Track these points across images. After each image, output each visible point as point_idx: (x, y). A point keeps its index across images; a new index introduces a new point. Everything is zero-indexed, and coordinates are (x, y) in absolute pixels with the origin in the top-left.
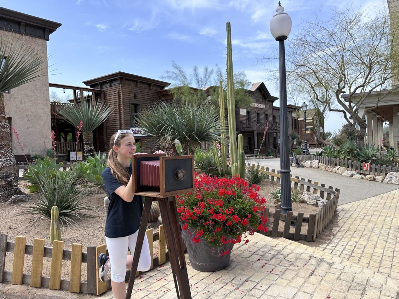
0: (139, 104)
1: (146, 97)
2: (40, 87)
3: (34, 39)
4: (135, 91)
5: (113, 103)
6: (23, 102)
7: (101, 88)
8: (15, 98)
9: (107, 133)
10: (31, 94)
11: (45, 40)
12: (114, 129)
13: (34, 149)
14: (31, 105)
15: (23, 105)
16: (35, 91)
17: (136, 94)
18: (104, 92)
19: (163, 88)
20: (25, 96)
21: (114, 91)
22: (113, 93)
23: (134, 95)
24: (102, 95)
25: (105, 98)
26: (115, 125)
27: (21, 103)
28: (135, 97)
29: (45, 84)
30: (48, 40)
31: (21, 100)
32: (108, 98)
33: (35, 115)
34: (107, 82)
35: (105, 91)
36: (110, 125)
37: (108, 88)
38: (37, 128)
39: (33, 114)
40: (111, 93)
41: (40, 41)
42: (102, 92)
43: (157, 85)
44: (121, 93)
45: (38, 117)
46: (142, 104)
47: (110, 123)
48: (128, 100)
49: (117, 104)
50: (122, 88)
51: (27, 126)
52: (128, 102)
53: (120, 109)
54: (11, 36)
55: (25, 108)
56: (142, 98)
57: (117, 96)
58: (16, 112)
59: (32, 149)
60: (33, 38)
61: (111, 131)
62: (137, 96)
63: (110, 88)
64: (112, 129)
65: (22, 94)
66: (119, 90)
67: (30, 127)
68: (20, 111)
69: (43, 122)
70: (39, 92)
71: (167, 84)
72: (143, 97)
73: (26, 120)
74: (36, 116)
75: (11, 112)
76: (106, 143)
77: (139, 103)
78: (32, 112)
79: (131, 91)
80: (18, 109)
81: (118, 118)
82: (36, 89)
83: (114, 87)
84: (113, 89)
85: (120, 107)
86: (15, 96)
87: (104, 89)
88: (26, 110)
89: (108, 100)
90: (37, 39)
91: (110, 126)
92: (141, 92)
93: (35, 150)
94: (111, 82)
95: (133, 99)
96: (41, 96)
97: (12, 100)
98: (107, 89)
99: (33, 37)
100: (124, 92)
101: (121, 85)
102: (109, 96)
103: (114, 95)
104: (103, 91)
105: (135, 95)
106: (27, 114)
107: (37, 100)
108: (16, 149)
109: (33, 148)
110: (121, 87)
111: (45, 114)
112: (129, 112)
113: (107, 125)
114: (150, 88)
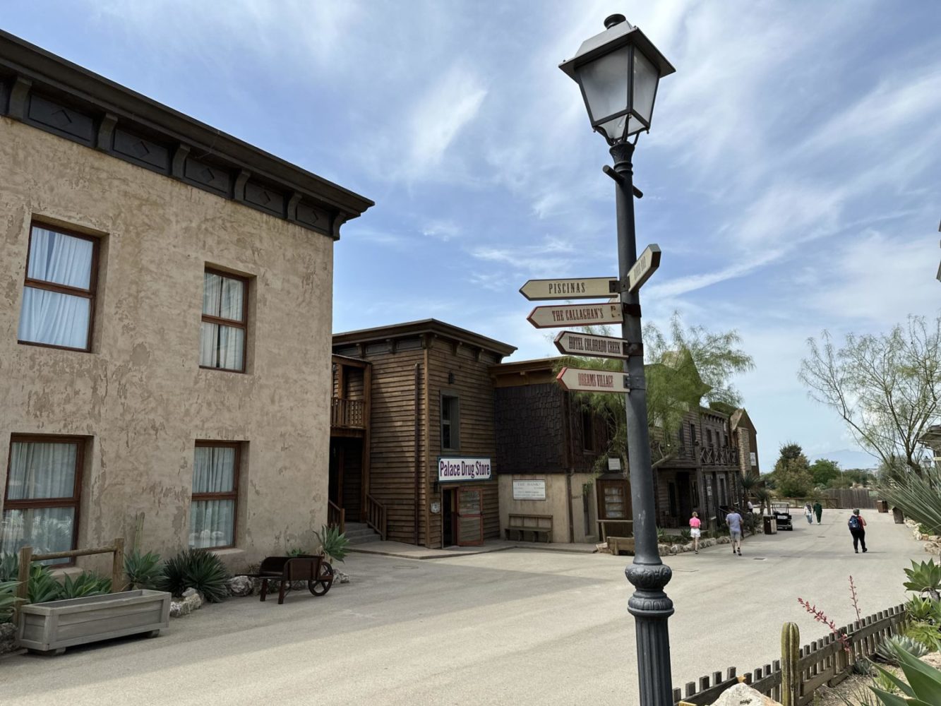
0: (457, 398)
1: (469, 380)
2: (314, 358)
3: (310, 236)
4: (451, 366)
5: (396, 394)
6: (277, 398)
7: (363, 356)
8: (261, 387)
9: (373, 471)
10: (295, 377)
11: (331, 239)
12: (396, 460)
13: (288, 533)
14: (292, 405)
15: (276, 408)
16: (304, 368)
17: (454, 372)
18: (372, 366)
19: (500, 357)
20: (282, 381)
21: (401, 364)
22: (400, 369)
23: (447, 376)
24: (367, 374)
25: (372, 380)
26: (399, 449)
27: (273, 401)
28: (451, 379)
29: (324, 351)
30: (337, 238)
31: (273, 390)
32: (381, 381)
33: (299, 434)
34: (386, 342)
35: (374, 363)
36: (384, 450)
37: (385, 357)
38: (299, 470)
39: (295, 431)
40: (392, 370)
41: (321, 240)
42: (368, 365)
43: (490, 351)
44: (425, 371)
45: (305, 439)
46: (462, 397)
47: (385, 445)
48: (438, 389)
49: (413, 397)
50: (428, 358)
51: (280, 465)
52: (438, 393)
53: (419, 410)
54: (267, 223)
55: (279, 415)
56: (462, 384)
57: (413, 378)
58: (260, 425)
59: (286, 532)
60: (309, 231)
61: (385, 465)
62: (455, 377)
63: (392, 356)
64: (389, 460)
65: (278, 376)
66: (418, 362)
67: (286, 468)
68: (269, 424)
69: (314, 452)
70: (312, 370)
71: (510, 350)
72: (464, 379)
73: (279, 446)
74: (301, 436)
75: (250, 427)
76: (368, 498)
77: (456, 396)
78: (293, 425)
79: (443, 365)
80: (265, 418)
81: (413, 433)
82: (305, 363)
83: (404, 354)
84: (401, 359)
85: (418, 404)
86: (263, 381)
87: (370, 359)
88: (282, 421)
89: (382, 386)
90: (316, 234)
91: (381, 453)
92: (460, 367)
93: (292, 536)
94: (396, 341)
95: (446, 385)
96: (314, 381)
97: (254, 391)
98: (379, 358)
99: (308, 229)
100: (431, 367)
101: (426, 351)
102: (384, 376)
103: (403, 373)
104: (370, 363)
105: (451, 375)
106: (283, 429)
107: (307, 393)
108: (249, 533)
109: (287, 528)
110: (426, 356)
111: (320, 429)
112: (438, 418)
113: (375, 450)
114: (477, 357)
